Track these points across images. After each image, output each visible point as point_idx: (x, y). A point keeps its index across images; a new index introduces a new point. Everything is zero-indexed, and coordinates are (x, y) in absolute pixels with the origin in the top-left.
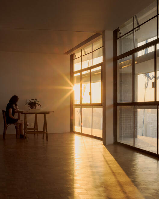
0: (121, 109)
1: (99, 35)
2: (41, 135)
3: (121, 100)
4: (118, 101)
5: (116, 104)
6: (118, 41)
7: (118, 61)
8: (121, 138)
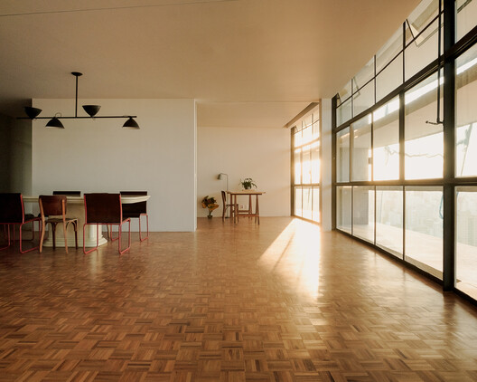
0: (341, 191)
1: (317, 104)
2: (254, 218)
3: (341, 180)
4: (338, 181)
5: (335, 185)
6: (338, 110)
7: (338, 134)
8: (341, 224)
